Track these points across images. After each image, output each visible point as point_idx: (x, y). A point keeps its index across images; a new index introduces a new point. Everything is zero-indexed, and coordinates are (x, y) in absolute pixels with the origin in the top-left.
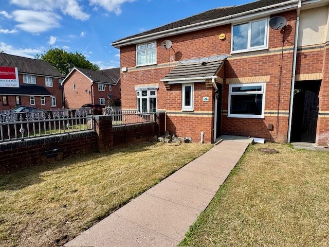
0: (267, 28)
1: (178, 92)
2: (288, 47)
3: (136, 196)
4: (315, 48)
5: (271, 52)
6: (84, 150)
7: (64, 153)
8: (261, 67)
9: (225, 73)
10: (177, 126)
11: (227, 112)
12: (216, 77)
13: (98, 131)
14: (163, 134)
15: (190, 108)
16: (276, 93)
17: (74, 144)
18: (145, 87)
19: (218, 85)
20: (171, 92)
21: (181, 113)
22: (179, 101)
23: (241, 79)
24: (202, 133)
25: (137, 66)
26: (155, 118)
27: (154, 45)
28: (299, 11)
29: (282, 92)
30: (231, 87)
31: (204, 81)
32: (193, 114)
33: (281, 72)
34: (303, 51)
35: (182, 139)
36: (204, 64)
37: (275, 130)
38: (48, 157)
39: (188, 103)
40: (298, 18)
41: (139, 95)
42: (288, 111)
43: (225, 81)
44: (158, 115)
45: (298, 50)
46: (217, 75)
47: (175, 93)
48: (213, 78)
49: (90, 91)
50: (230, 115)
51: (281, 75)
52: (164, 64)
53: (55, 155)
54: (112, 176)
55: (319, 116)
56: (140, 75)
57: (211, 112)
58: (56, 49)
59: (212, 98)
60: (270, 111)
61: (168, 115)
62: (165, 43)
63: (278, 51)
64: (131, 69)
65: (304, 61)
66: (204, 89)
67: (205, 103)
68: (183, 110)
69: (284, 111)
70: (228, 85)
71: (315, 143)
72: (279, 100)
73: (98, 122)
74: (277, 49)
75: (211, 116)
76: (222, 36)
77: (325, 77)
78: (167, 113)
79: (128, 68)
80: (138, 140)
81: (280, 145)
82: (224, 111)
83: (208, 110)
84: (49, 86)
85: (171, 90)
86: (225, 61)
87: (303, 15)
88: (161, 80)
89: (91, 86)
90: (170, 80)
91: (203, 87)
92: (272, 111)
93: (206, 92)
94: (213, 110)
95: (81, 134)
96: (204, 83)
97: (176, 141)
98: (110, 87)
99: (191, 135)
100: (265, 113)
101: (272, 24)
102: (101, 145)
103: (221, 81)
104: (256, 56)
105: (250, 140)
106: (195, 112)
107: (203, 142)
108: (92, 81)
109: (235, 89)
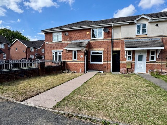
0: (103, 32)
1: (71, 53)
2: (110, 39)
3: (58, 85)
4: (118, 39)
5: (104, 40)
6: (34, 75)
7: (27, 76)
8: (102, 45)
9: (89, 46)
10: (71, 67)
11: (90, 61)
12: (85, 48)
13: (39, 67)
14: (65, 70)
15: (76, 60)
16: (107, 54)
17: (30, 72)
18: (56, 50)
19: (86, 51)
20: (68, 53)
21: (72, 61)
22: (71, 57)
23: (95, 49)
24: (80, 69)
25: (53, 41)
26: (62, 64)
27: (61, 33)
28: (112, 27)
29: (108, 54)
30: (91, 52)
31: (81, 49)
32: (77, 62)
33: (108, 47)
34: (114, 40)
35: (73, 72)
36: (81, 43)
37: (107, 68)
38: (21, 77)
39: (75, 58)
40: (112, 29)
41: (53, 54)
42: (110, 61)
43: (89, 50)
44: (63, 63)
45: (113, 40)
46: (86, 47)
47: (70, 53)
48: (84, 48)
49: (26, 51)
50: (91, 63)
51: (108, 48)
52: (65, 41)
53: (23, 76)
54: (48, 81)
55: (120, 63)
56: (54, 46)
57: (83, 61)
58: (4, 29)
59: (84, 56)
60: (105, 61)
61: (67, 62)
62: (65, 33)
63: (107, 40)
64: (50, 43)
65: (115, 44)
66: (81, 52)
67: (81, 58)
68: (73, 60)
69: (109, 61)
70: (90, 51)
71: (119, 72)
72: (108, 57)
73: (40, 64)
74: (106, 39)
75: (83, 63)
76: (88, 33)
77: (121, 50)
78: (67, 61)
79: (49, 42)
80: (55, 72)
81: (108, 73)
82: (89, 61)
83: (83, 60)
84: (2, 48)
85: (68, 52)
86: (89, 42)
87: (114, 28)
88: (64, 48)
89: (26, 49)
90: (68, 48)
91: (81, 51)
92: (106, 61)
93: (82, 53)
94: (84, 60)
95: (33, 68)
96: (81, 50)
97: (70, 72)
98: (36, 49)
99: (76, 70)
100: (103, 62)
101: (104, 30)
102: (40, 73)
103: (87, 49)
104: (100, 41)
105: (98, 72)
106: (78, 61)
107: (81, 73)
108: (27, 47)
109: (93, 53)
